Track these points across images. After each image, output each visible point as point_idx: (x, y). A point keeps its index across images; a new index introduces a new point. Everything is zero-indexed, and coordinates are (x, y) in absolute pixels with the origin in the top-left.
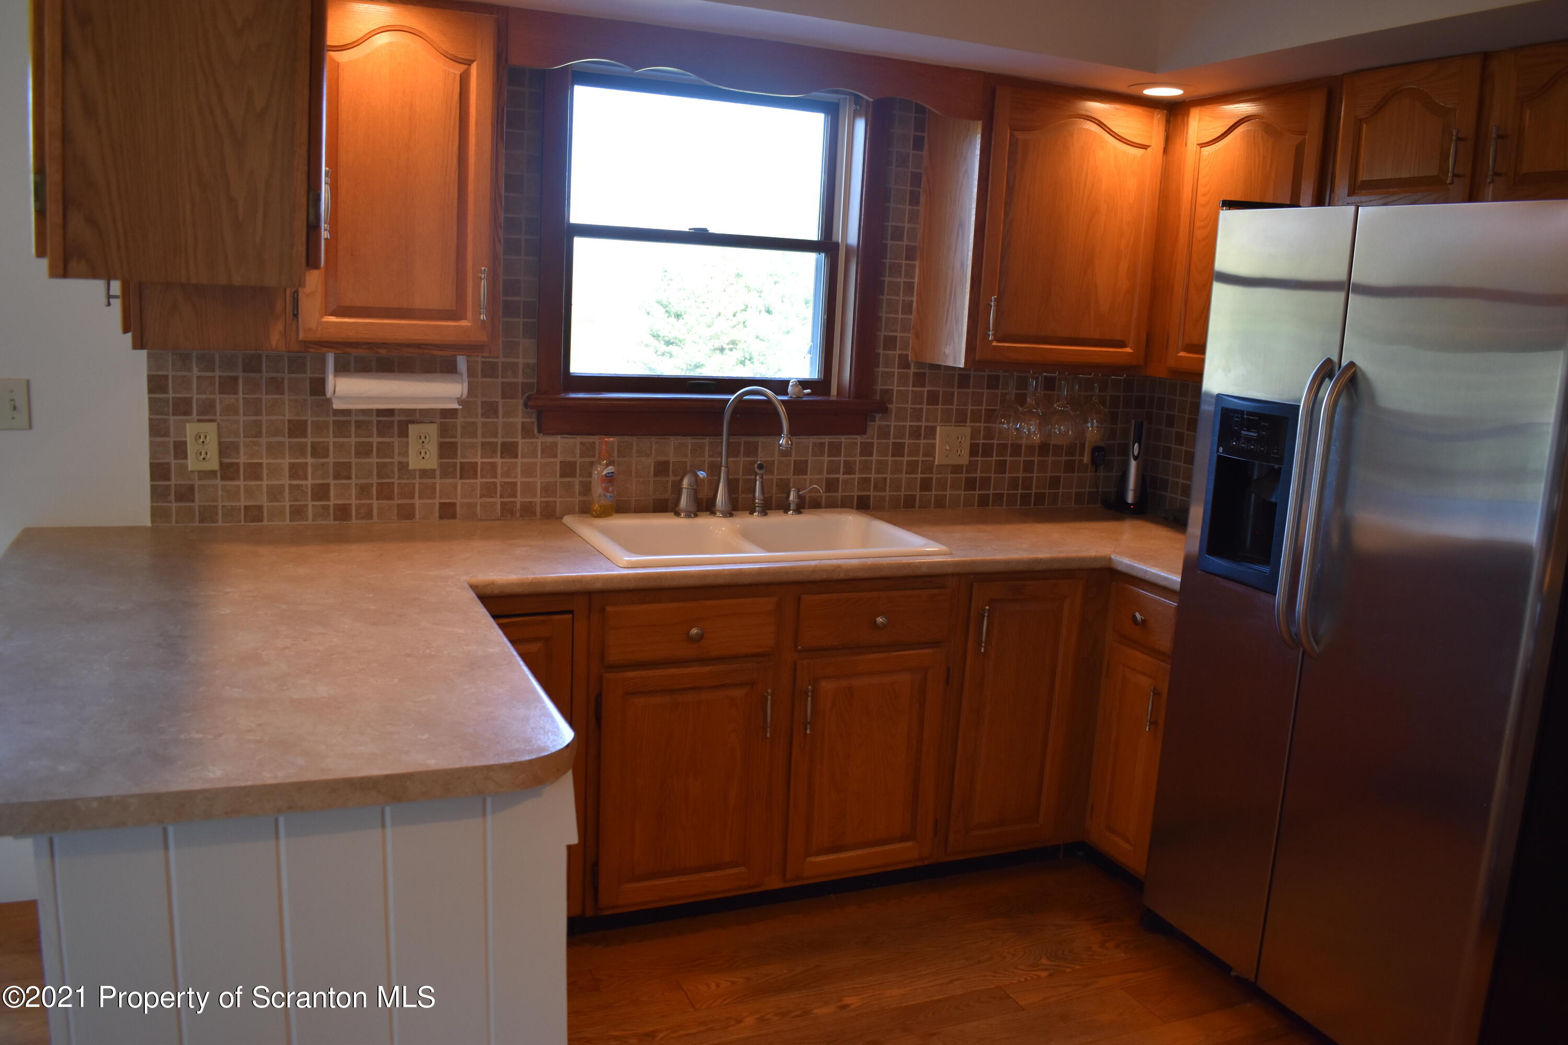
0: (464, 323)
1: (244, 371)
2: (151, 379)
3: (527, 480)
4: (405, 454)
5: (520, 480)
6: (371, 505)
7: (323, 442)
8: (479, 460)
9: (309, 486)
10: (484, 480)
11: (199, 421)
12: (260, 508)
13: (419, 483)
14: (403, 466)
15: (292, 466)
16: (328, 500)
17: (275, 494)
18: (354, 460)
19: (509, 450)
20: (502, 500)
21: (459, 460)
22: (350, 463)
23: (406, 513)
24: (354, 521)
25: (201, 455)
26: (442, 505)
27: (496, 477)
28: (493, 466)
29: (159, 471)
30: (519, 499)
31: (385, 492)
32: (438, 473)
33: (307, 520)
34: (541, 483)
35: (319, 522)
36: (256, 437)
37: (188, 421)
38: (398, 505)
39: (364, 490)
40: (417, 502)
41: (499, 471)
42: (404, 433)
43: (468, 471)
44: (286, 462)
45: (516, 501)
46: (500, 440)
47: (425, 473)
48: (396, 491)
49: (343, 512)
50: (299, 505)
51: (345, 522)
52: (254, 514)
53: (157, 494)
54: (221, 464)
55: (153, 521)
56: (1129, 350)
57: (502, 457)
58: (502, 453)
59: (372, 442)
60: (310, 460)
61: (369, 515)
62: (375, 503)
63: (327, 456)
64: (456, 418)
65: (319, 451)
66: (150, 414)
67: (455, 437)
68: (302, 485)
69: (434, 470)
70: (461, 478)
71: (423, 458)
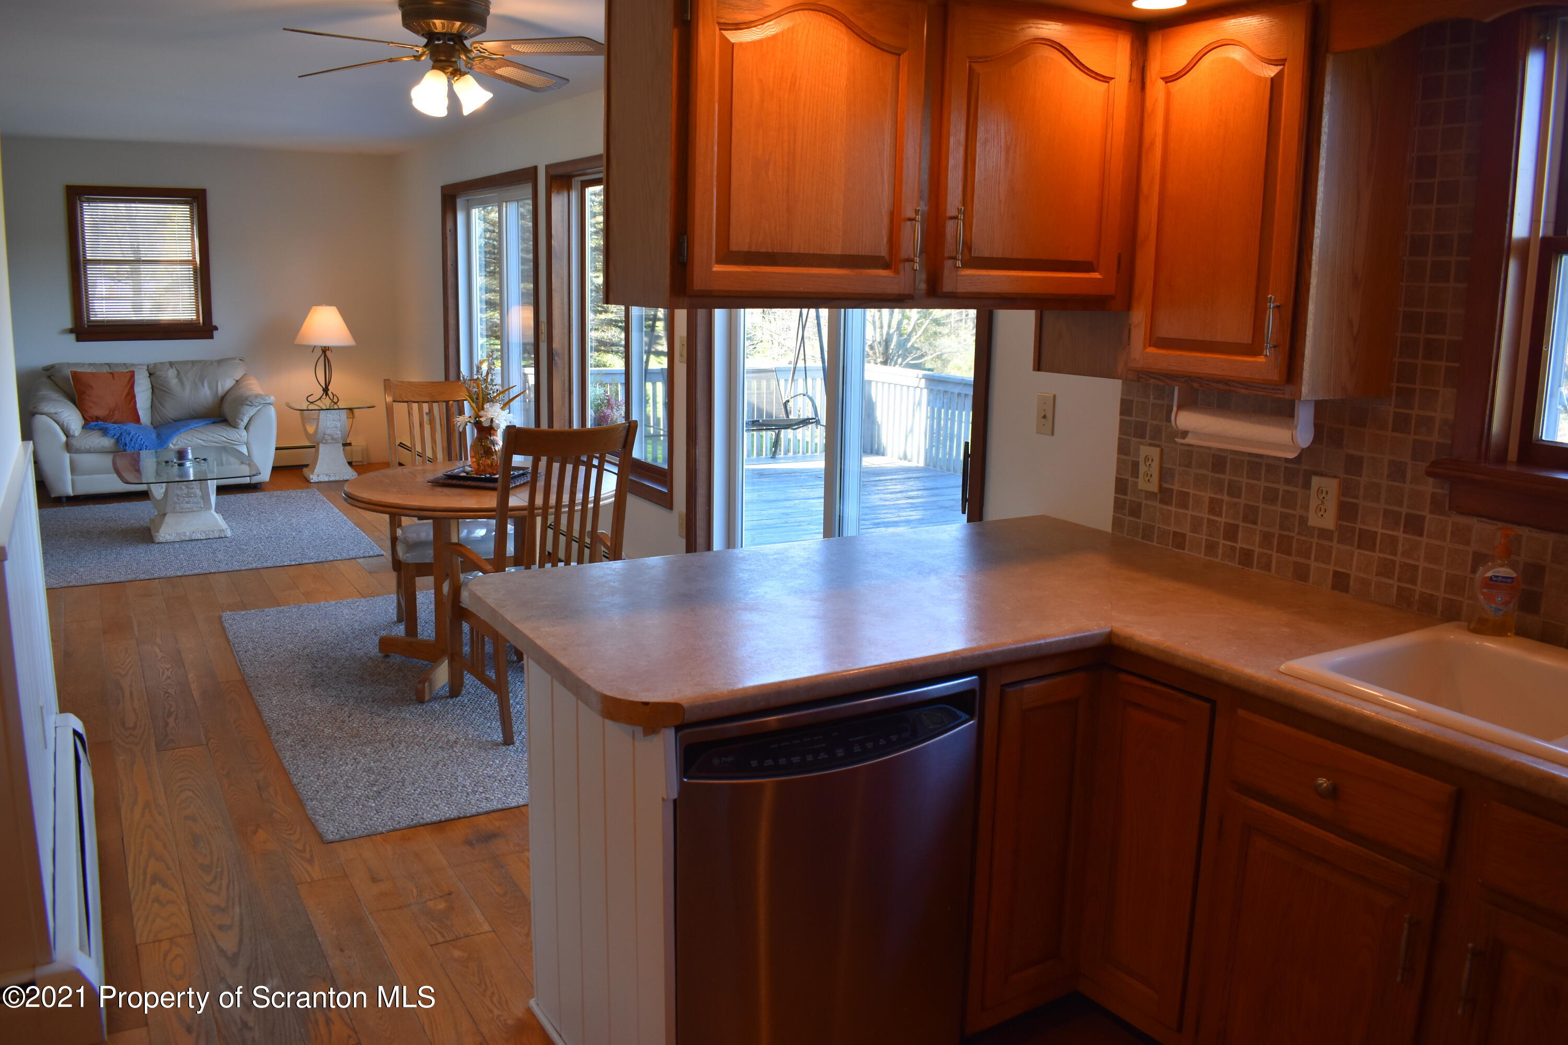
2: (1123, 402)
3: (1431, 566)
4: (1306, 507)
5: (1422, 564)
6: (1271, 555)
7: (1239, 481)
8: (1380, 530)
9: (1223, 523)
10: (1382, 555)
11: (1150, 445)
12: (1184, 536)
13: (1317, 543)
14: (1303, 520)
15: (1212, 500)
16: (1236, 542)
17: (1196, 525)
18: (1262, 506)
19: (1414, 525)
20: (1400, 584)
21: (1359, 526)
22: (1258, 507)
23: (1302, 574)
24: (1255, 569)
25: (1147, 476)
26: (1336, 574)
27: (1395, 555)
28: (1394, 540)
29: (1121, 486)
30: (1419, 588)
31: (1285, 546)
32: (1336, 535)
33: (1217, 557)
34: (1447, 574)
35: (1226, 562)
36: (1187, 466)
37: (1142, 444)
38: (1295, 563)
39: (1267, 538)
40: (1313, 564)
41: (1400, 548)
42: (1307, 485)
43: (1367, 540)
44: (1207, 495)
45: (1415, 590)
46: (1404, 510)
47: (1324, 534)
48: (1294, 547)
49: (1246, 557)
50: (1213, 541)
51: (1247, 569)
52: (1179, 540)
53: (1119, 505)
54: (1160, 487)
55: (1113, 529)
57: (1404, 532)
58: (1405, 527)
59: (1279, 489)
60: (1226, 498)
61: (1268, 567)
62: (1275, 555)
63: (1239, 497)
64: (1360, 476)
65: (1234, 490)
66: (1120, 434)
67: (1356, 497)
68: (1217, 522)
69: (1332, 532)
70: (1359, 547)
71: (1322, 516)
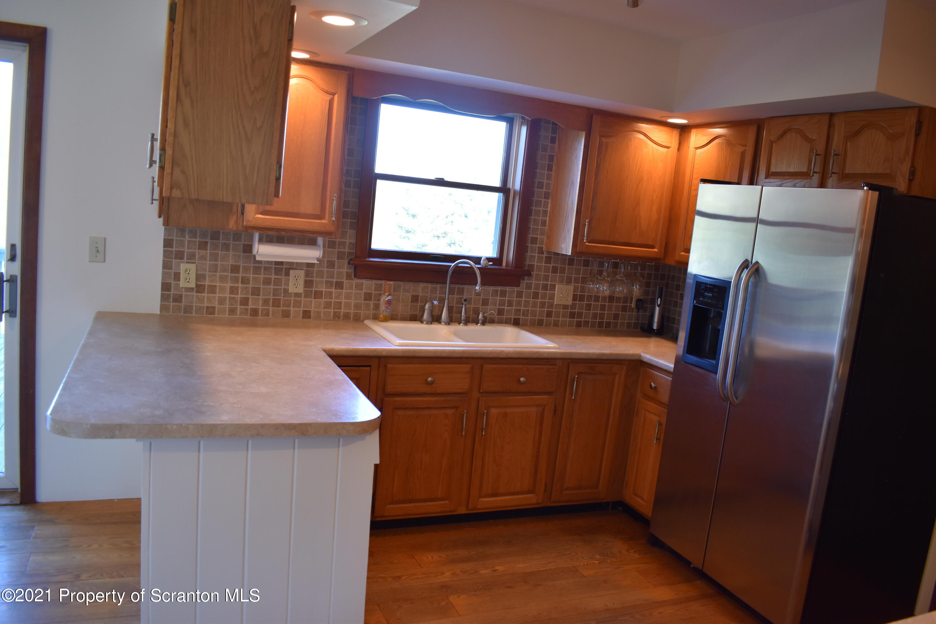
0: (324, 221)
1: (211, 239)
2: (165, 240)
3: (347, 301)
4: (288, 285)
5: (343, 301)
6: (269, 309)
7: (248, 277)
8: (324, 290)
9: (239, 298)
10: (325, 300)
11: (187, 263)
12: (214, 308)
13: (294, 300)
14: (286, 291)
15: (231, 288)
16: (248, 306)
17: (222, 301)
18: (262, 286)
19: (339, 285)
20: (334, 310)
21: (314, 289)
22: (260, 287)
23: (286, 314)
24: (260, 317)
25: (187, 279)
26: (304, 312)
27: (332, 299)
28: (331, 293)
29: (166, 287)
30: (343, 311)
31: (276, 303)
32: (303, 295)
33: (237, 315)
34: (354, 303)
35: (243, 317)
36: (215, 272)
37: (182, 262)
38: (282, 310)
39: (266, 302)
40: (292, 309)
41: (334, 296)
42: (287, 274)
43: (318, 295)
44: (228, 285)
45: (341, 312)
46: (335, 280)
47: (297, 295)
48: (282, 303)
49: (255, 312)
50: (234, 307)
51: (256, 317)
52: (211, 310)
53: (164, 298)
54: (197, 285)
55: (161, 311)
56: (656, 250)
57: (335, 289)
58: (335, 287)
59: (271, 278)
60: (240, 285)
61: (268, 315)
62: (271, 309)
63: (249, 284)
64: (314, 268)
65: (245, 281)
66: (163, 258)
67: (312, 277)
68: (235, 298)
69: (301, 294)
70: (315, 298)
71: (296, 287)
